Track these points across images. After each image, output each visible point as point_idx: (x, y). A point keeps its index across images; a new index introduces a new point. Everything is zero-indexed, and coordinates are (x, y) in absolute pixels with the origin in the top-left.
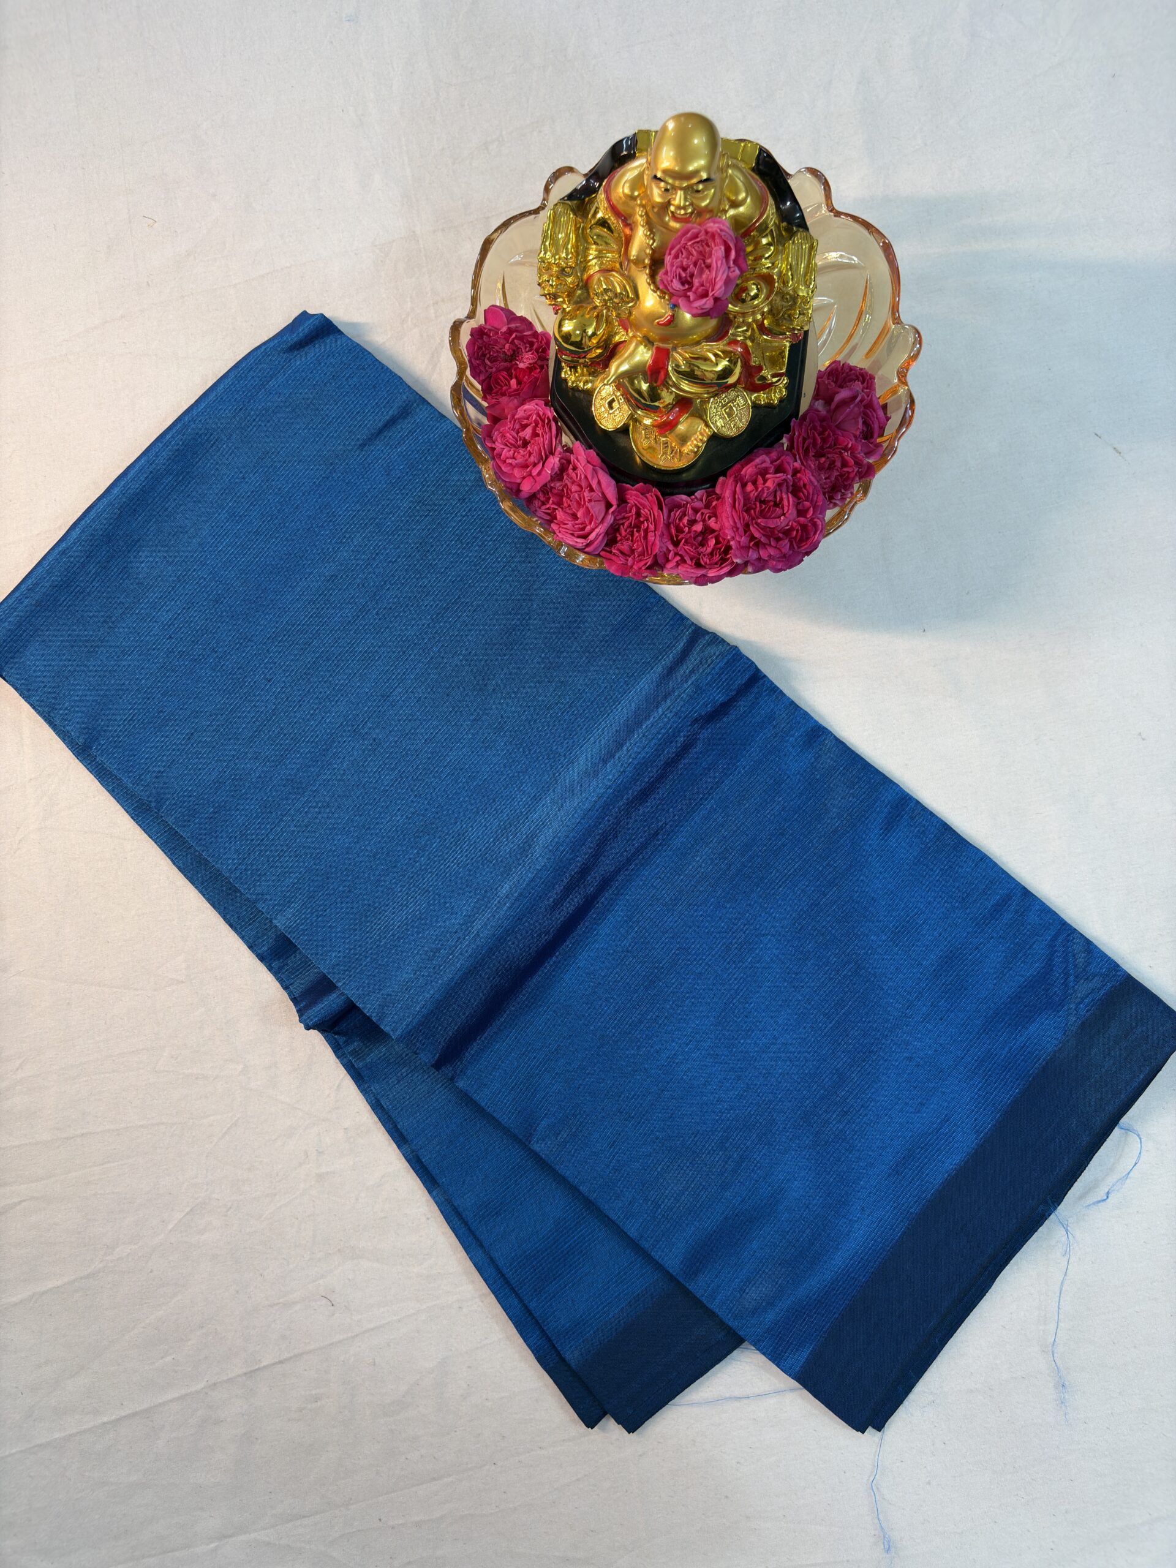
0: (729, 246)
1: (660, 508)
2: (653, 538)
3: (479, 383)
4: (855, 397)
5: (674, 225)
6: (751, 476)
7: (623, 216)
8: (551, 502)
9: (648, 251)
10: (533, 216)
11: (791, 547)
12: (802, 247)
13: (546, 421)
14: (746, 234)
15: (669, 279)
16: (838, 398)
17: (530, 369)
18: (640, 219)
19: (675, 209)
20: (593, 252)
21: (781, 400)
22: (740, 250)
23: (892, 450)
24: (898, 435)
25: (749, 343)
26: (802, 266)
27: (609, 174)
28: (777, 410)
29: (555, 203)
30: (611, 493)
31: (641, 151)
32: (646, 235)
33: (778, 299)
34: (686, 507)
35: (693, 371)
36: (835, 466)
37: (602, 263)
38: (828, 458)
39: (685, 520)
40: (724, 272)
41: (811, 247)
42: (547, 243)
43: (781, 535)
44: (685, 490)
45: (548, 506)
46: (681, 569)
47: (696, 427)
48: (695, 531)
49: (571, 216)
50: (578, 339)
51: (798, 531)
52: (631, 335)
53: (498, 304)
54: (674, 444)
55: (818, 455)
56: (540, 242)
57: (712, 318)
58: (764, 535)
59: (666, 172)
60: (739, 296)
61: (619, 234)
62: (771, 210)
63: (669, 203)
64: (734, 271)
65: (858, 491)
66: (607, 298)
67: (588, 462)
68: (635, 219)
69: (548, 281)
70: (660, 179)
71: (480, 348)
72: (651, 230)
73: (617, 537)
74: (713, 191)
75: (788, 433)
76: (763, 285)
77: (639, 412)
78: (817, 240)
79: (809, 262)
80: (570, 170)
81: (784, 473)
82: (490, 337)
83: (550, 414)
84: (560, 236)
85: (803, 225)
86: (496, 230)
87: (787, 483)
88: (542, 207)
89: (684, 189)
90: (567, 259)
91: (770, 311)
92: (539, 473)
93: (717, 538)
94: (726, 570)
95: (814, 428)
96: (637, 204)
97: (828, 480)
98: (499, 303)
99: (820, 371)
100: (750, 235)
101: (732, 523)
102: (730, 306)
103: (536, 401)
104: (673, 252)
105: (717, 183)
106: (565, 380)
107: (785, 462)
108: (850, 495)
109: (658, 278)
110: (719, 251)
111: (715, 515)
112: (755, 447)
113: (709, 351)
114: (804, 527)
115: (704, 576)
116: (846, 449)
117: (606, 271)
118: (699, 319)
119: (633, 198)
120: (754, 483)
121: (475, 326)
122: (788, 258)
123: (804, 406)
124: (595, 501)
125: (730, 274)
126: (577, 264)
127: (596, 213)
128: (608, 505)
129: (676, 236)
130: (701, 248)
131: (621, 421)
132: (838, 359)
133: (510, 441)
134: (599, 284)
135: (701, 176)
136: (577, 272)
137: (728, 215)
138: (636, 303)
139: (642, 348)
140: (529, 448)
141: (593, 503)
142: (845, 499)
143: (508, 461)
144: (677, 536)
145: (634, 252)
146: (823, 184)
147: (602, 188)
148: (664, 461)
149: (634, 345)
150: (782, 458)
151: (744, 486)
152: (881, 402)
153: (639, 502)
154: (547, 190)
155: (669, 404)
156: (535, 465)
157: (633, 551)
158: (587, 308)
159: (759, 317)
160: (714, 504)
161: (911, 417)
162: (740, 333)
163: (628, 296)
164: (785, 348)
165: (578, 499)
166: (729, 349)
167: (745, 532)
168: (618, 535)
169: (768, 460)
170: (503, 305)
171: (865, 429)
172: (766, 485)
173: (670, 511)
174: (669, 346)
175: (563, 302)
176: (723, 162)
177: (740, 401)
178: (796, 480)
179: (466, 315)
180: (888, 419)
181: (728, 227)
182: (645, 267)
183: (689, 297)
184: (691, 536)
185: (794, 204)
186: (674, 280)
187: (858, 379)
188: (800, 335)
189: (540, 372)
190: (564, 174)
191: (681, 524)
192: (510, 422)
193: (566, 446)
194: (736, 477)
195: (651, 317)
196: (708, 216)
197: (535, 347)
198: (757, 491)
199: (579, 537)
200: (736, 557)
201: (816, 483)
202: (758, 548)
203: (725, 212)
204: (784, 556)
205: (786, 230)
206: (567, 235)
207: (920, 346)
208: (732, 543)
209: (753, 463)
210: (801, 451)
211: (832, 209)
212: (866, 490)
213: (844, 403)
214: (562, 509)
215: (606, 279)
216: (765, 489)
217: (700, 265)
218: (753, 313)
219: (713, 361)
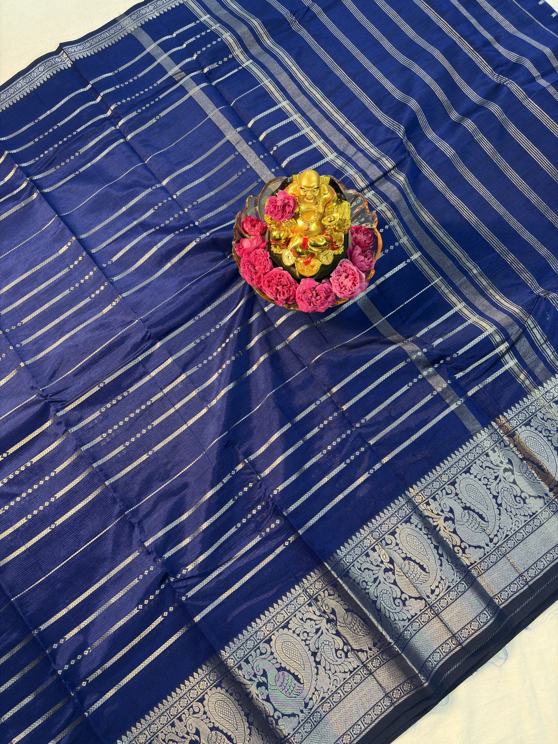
12: (346, 205)
19: (308, 197)
25: (332, 235)
26: (346, 211)
33: (340, 221)
47: (317, 262)
50: (278, 238)
52: (295, 234)
54: (310, 268)
62: (335, 195)
74: (319, 191)
77: (298, 259)
89: (311, 191)
91: (338, 225)
100: (330, 203)
106: (273, 252)
113: (320, 238)
131: (292, 262)
135: (315, 187)
148: (307, 273)
149: (296, 237)
155: (308, 255)
159: (335, 226)
164: (343, 236)
166: (326, 237)
174: (307, 237)
177: (330, 253)
188: (347, 232)
203: (322, 196)
205: (340, 201)
218: (333, 225)
219: (322, 241)
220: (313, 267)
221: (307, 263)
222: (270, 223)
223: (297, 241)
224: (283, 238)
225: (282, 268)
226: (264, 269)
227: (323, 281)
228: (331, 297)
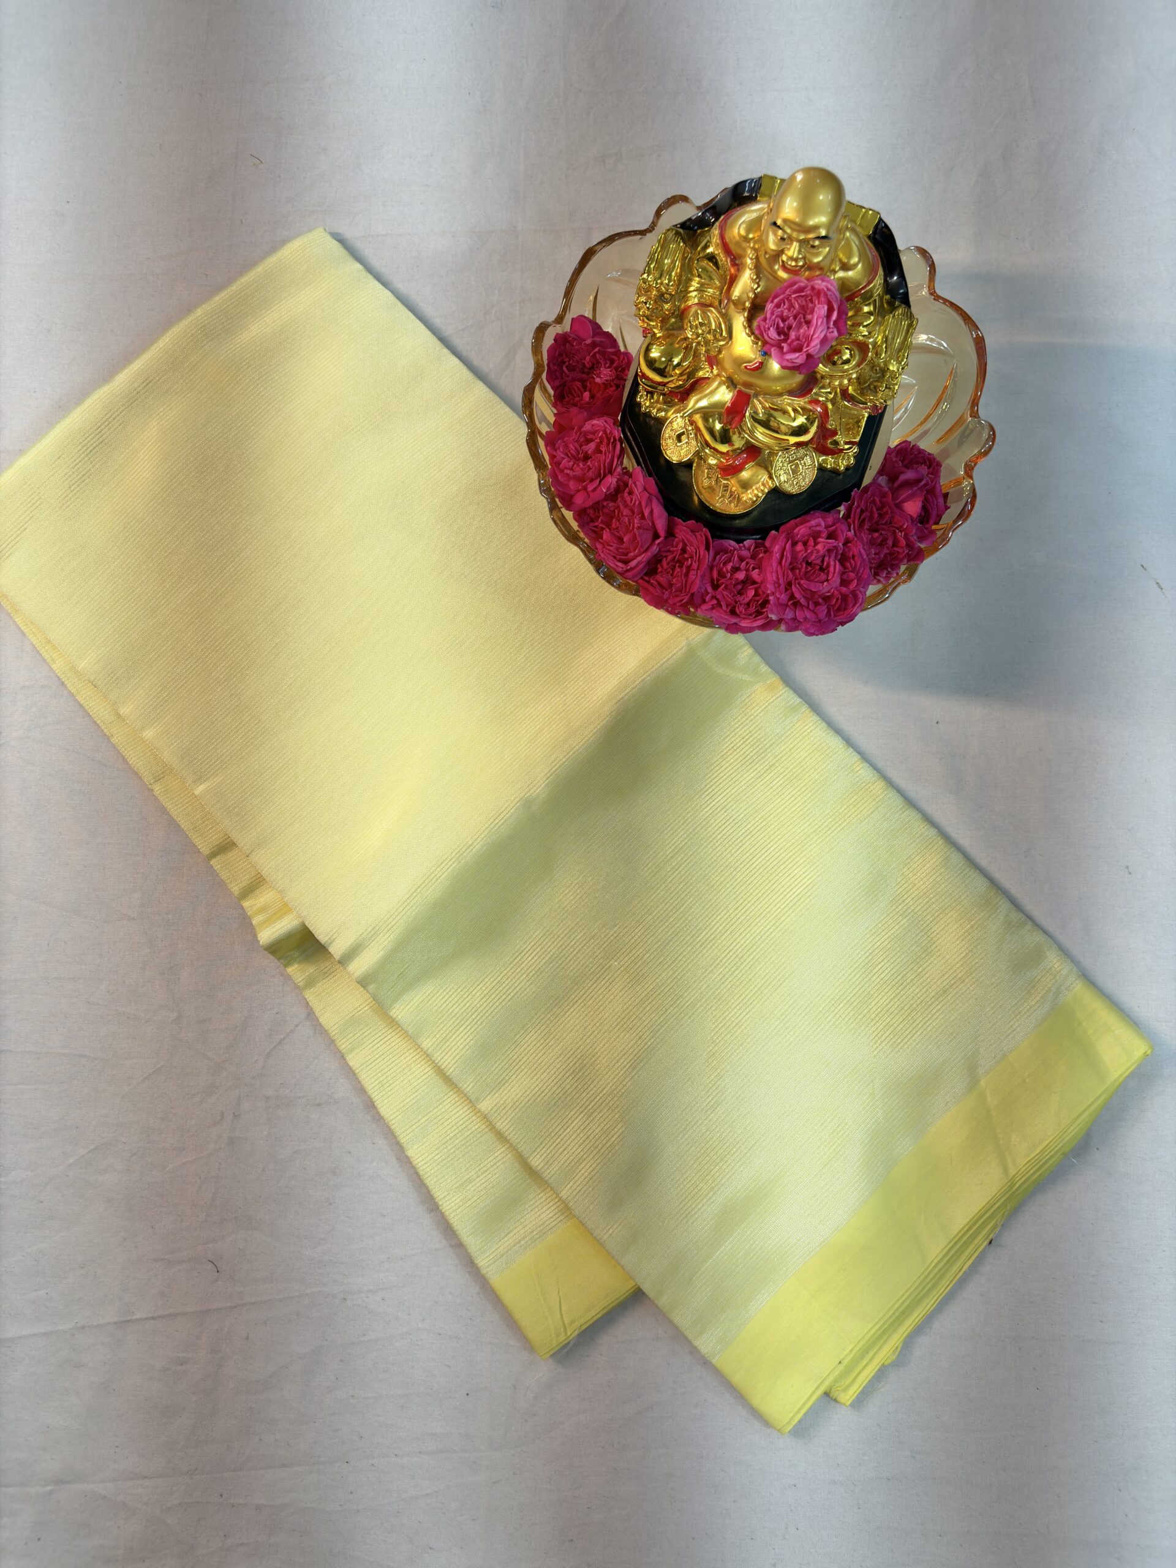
0: (833, 306)
1: (707, 548)
2: (694, 577)
3: (552, 388)
4: (920, 480)
5: (782, 274)
6: (803, 536)
7: (733, 255)
8: (600, 520)
9: (751, 295)
10: (640, 237)
11: (828, 614)
12: (901, 323)
13: (612, 440)
14: (850, 298)
15: (767, 326)
16: (902, 477)
17: (606, 385)
18: (749, 261)
19: (787, 260)
20: (695, 284)
21: (847, 468)
22: (842, 313)
23: (945, 540)
24: (953, 526)
25: (830, 406)
26: (898, 340)
27: (727, 211)
28: (841, 477)
29: (668, 228)
30: (661, 524)
31: (763, 195)
32: (752, 279)
33: (867, 369)
34: (733, 554)
35: (768, 421)
36: (886, 544)
37: (702, 297)
38: (881, 534)
39: (729, 567)
40: (822, 331)
41: (910, 325)
42: (652, 266)
43: (820, 600)
44: (735, 537)
45: (596, 524)
46: (715, 614)
47: (760, 477)
48: (737, 579)
49: (682, 244)
50: (662, 366)
51: (838, 599)
52: (715, 372)
53: (586, 315)
54: (734, 488)
55: (872, 530)
56: (645, 264)
57: (800, 373)
58: (805, 597)
59: (785, 221)
60: (831, 358)
61: (725, 272)
62: (879, 281)
63: (782, 252)
64: (832, 332)
65: (904, 573)
66: (700, 331)
67: (645, 489)
68: (744, 261)
69: (646, 303)
70: (779, 227)
71: (561, 355)
72: (758, 277)
73: (658, 568)
74: (827, 249)
75: (847, 502)
76: (857, 353)
77: (707, 451)
78: (917, 319)
79: (905, 339)
80: (685, 199)
81: (836, 540)
82: (573, 346)
83: (617, 434)
84: (666, 261)
85: (906, 300)
86: (600, 243)
87: (837, 550)
88: (651, 229)
89: (801, 242)
90: (668, 285)
91: (858, 378)
92: (594, 490)
93: (756, 590)
94: (759, 623)
95: (874, 502)
96: (749, 247)
97: (877, 556)
98: (588, 314)
99: (889, 448)
100: (853, 300)
101: (774, 578)
102: (821, 365)
103: (606, 418)
104: (776, 301)
105: (833, 242)
106: (639, 405)
107: (839, 531)
108: (895, 575)
109: (755, 324)
110: (822, 310)
111: (759, 568)
112: (813, 509)
113: (789, 405)
114: (844, 597)
115: (736, 624)
116: (900, 529)
117: (704, 305)
118: (787, 372)
119: (746, 239)
120: (805, 544)
121: (560, 332)
122: (885, 331)
123: (867, 480)
124: (644, 529)
125: (828, 334)
126: (677, 292)
127: (706, 247)
128: (656, 536)
129: (779, 286)
130: (804, 303)
131: (687, 455)
132: (909, 439)
133: (572, 451)
134: (695, 317)
135: (820, 233)
136: (675, 300)
137: (836, 276)
138: (728, 343)
139: (724, 388)
140: (589, 463)
141: (641, 531)
142: (890, 578)
143: (566, 471)
144: (718, 580)
145: (736, 292)
146: (930, 266)
147: (717, 224)
148: (721, 504)
149: (716, 384)
150: (837, 525)
151: (794, 544)
152: (944, 491)
153: (687, 539)
154: (658, 214)
155: (738, 449)
156: (592, 480)
157: (671, 585)
158: (678, 337)
159: (846, 382)
160: (761, 555)
161: (970, 511)
162: (823, 394)
163: (721, 334)
164: (863, 418)
165: (627, 522)
166: (809, 407)
167: (786, 590)
168: (659, 566)
169: (823, 524)
170: (591, 317)
171: (923, 514)
172: (817, 547)
173: (716, 554)
174: (751, 392)
175: (654, 327)
176: (844, 223)
177: (808, 460)
178: (846, 550)
179: (553, 319)
180: (947, 508)
181: (835, 289)
182: (744, 309)
183: (783, 348)
184: (731, 583)
185: (901, 279)
186: (771, 329)
187: (925, 463)
188: (880, 409)
189: (615, 390)
190: (677, 202)
191: (724, 569)
192: (576, 434)
193: (626, 468)
194: (788, 534)
195: (739, 361)
196: (818, 273)
197: (615, 365)
198: (806, 551)
199: (620, 561)
200: (772, 612)
201: (865, 557)
202: (796, 608)
203: (834, 272)
204: (820, 621)
205: (889, 303)
206: (673, 262)
207: (993, 444)
208: (771, 598)
209: (808, 524)
210: (856, 522)
211: (933, 293)
212: (911, 573)
213: (908, 484)
214: (610, 529)
215: (704, 312)
216: (815, 552)
217: (800, 319)
223: (717, 394)
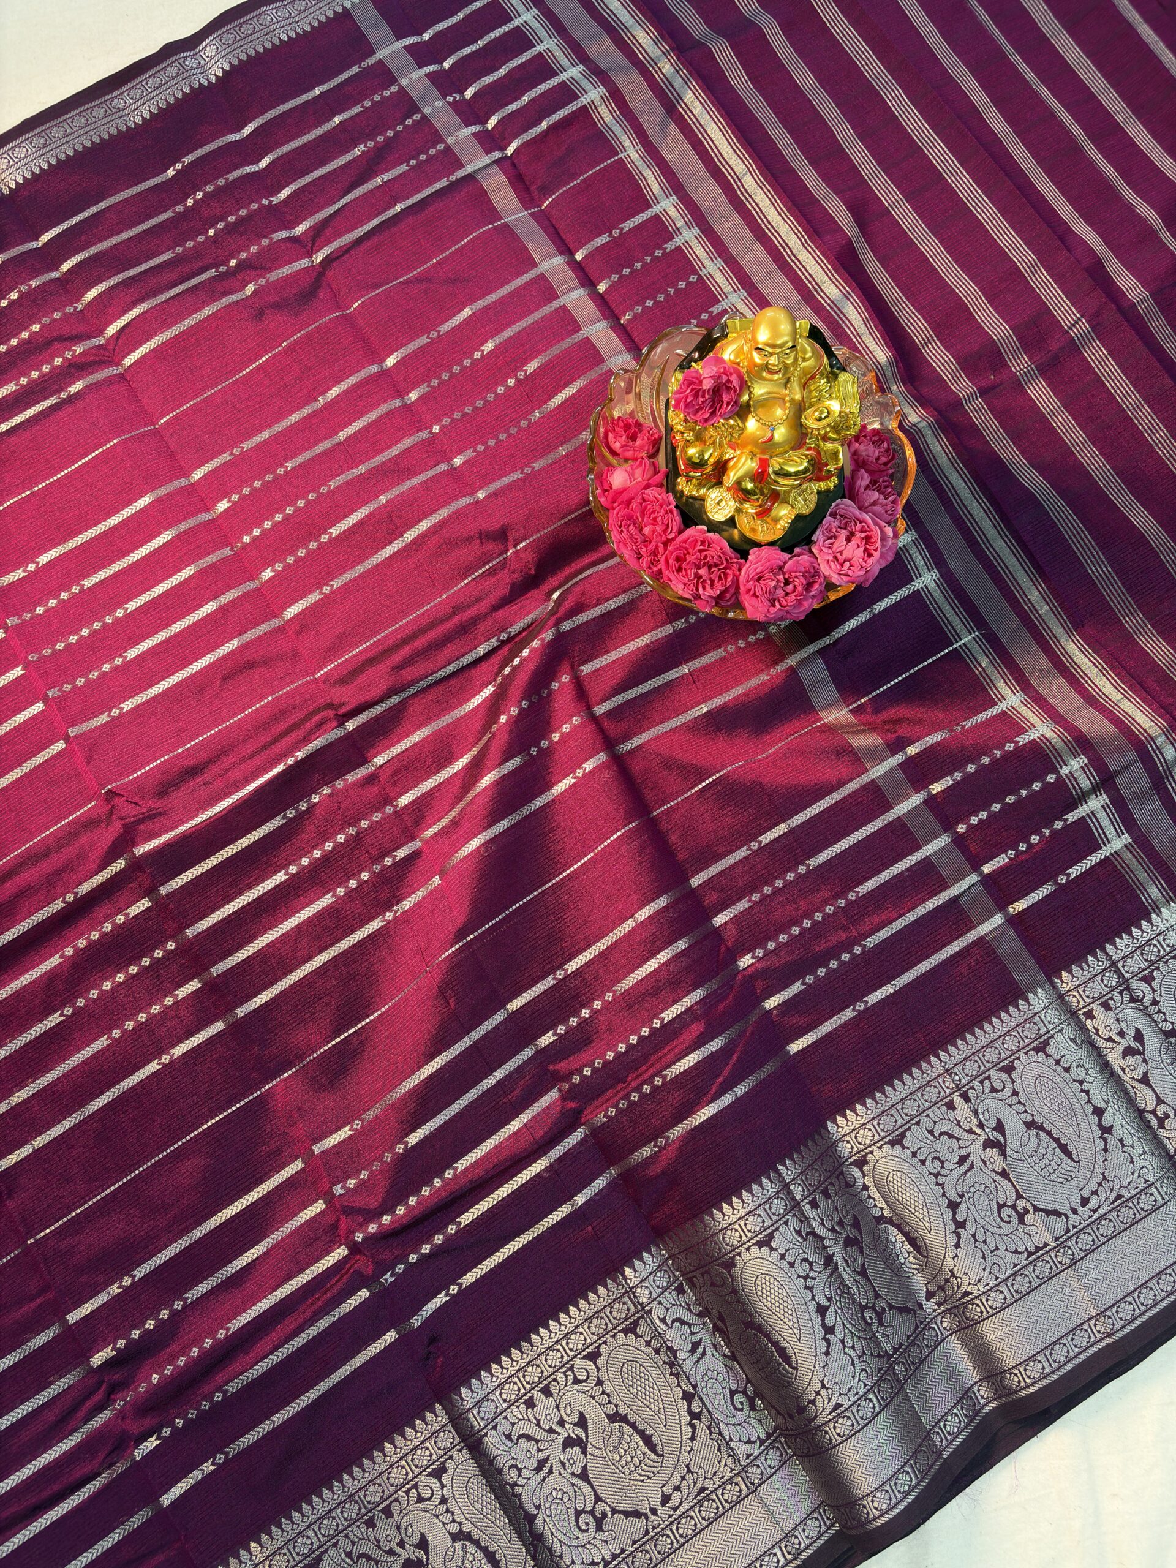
14: (812, 377)
54: (769, 524)
100: (815, 378)
113: (794, 456)
131: (729, 513)
139: (749, 460)
148: (764, 535)
174: (768, 457)
177: (810, 490)
218: (824, 428)
219: (797, 463)
220: (776, 521)
221: (763, 513)
222: (681, 428)
223: (742, 466)
224: (712, 460)
225: (705, 528)
226: (665, 531)
227: (797, 550)
228: (816, 586)
